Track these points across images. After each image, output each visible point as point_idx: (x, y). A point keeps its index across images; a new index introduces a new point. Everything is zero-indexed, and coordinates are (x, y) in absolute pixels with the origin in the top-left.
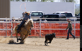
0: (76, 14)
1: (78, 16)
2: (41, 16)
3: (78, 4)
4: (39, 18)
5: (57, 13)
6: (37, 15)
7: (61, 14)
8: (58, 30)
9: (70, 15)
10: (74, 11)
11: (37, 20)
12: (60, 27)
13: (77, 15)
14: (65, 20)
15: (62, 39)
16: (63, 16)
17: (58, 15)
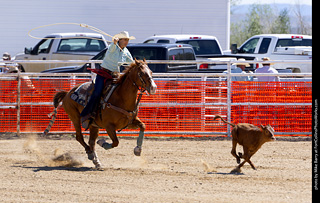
0: (235, 46)
1: (241, 51)
2: (96, 54)
3: (243, 6)
4: (90, 61)
5: (160, 41)
6: (81, 50)
7: (177, 42)
8: (165, 108)
9: (209, 48)
10: (226, 32)
11: (79, 66)
12: (171, 94)
13: (238, 48)
14: (192, 69)
15: (180, 142)
16: (182, 52)
17: (165, 50)
